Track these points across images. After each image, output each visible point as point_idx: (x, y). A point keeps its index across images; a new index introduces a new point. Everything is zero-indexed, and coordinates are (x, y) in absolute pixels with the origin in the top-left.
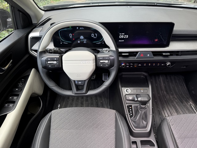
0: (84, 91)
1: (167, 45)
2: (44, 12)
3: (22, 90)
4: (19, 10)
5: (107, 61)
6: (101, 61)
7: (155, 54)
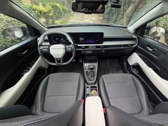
0: (61, 63)
1: (102, 43)
2: (47, 29)
3: (33, 64)
4: (31, 27)
5: (70, 49)
6: (67, 49)
7: (97, 47)
